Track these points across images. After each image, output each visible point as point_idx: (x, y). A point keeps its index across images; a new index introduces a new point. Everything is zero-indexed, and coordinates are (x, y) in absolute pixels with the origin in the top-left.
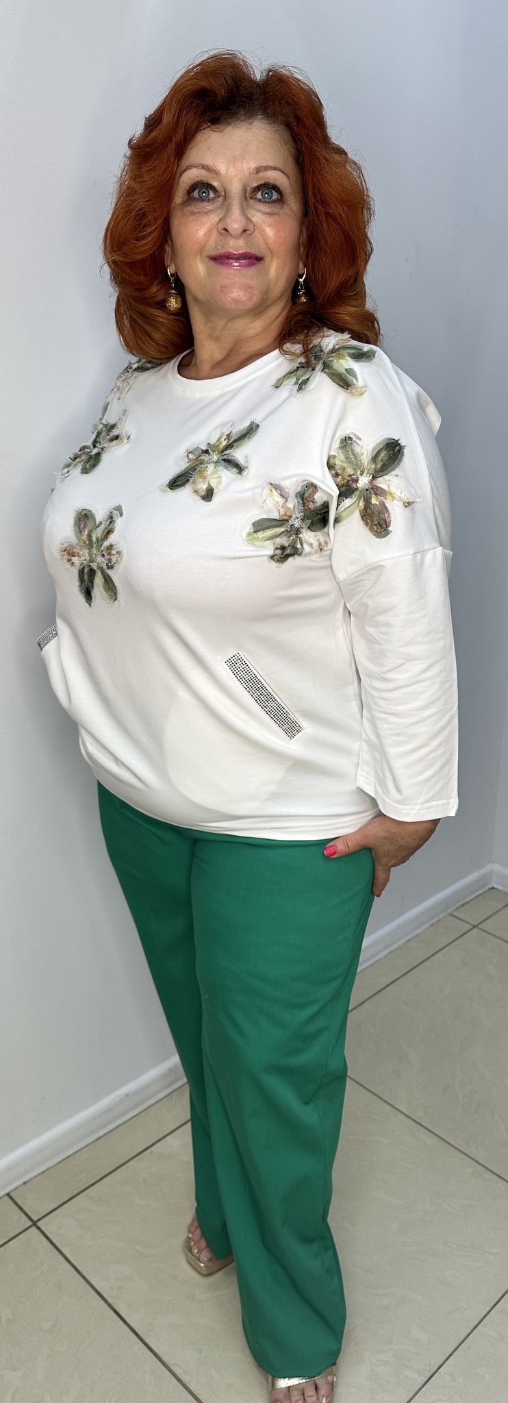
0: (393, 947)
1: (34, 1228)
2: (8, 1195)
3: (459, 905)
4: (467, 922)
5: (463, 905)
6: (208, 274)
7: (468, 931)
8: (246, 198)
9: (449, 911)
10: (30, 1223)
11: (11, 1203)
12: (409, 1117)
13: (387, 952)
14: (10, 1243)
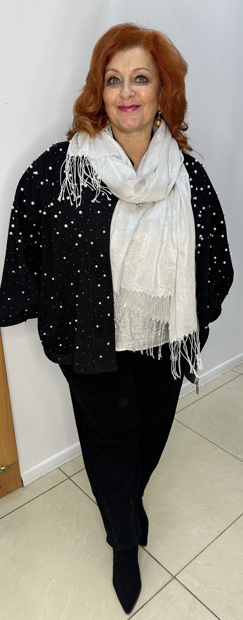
0: (207, 382)
1: (69, 479)
2: (59, 468)
3: (235, 366)
4: (237, 373)
5: (236, 366)
6: (118, 114)
7: (239, 376)
8: (132, 81)
9: (231, 368)
10: (67, 478)
11: (60, 471)
12: (214, 444)
13: (205, 383)
14: (61, 484)
